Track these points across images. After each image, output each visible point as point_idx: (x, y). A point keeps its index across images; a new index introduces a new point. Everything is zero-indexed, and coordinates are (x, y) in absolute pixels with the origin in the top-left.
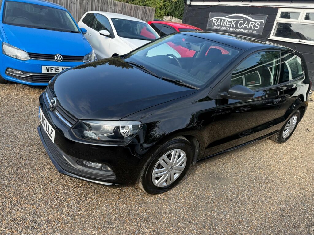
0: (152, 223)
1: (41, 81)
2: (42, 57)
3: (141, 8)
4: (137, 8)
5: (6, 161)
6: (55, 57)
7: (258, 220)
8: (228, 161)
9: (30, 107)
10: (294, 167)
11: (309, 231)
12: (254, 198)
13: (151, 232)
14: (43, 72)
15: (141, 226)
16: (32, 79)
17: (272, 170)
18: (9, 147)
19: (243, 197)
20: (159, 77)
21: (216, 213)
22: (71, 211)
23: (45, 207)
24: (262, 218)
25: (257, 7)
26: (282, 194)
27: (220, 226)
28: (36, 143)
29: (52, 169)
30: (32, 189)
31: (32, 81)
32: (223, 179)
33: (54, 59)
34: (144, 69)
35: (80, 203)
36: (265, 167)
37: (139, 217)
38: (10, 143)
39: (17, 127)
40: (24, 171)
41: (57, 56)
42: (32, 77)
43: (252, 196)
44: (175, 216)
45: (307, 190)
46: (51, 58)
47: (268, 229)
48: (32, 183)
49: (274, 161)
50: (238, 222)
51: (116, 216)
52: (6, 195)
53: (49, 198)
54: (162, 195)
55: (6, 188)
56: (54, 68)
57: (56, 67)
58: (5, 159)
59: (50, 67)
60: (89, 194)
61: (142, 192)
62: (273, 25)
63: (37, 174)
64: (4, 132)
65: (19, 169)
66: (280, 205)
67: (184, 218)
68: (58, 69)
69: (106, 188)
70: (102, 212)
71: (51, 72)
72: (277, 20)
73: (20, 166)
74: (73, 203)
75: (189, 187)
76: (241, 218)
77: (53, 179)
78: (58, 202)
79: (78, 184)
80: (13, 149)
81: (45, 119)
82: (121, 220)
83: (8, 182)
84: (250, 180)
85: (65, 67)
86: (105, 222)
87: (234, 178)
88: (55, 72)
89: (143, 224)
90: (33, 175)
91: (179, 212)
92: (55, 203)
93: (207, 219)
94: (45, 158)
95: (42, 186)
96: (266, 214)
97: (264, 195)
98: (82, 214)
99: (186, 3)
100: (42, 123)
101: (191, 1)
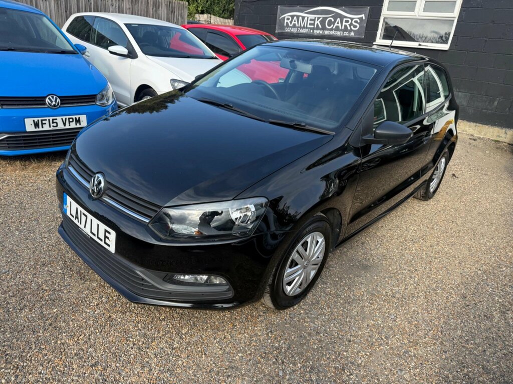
0: (298, 354)
1: (25, 147)
2: (22, 103)
3: (165, 3)
5: (13, 298)
6: (47, 100)
7: (439, 318)
8: (367, 239)
9: (16, 195)
10: (456, 232)
11: (505, 319)
12: (422, 286)
13: (302, 369)
14: (28, 130)
15: (283, 362)
16: (8, 144)
17: (429, 242)
18: (8, 274)
19: (407, 289)
20: (264, 119)
21: (380, 319)
22: (164, 362)
23: (118, 365)
24: (442, 314)
26: (455, 275)
27: (392, 337)
28: (56, 258)
29: (103, 298)
30: (82, 340)
31: (9, 147)
32: (370, 267)
33: (45, 104)
34: (233, 108)
35: (175, 346)
36: (419, 239)
37: (275, 349)
38: (7, 265)
39: (7, 235)
40: (55, 311)
41: (49, 99)
42: (7, 141)
43: (419, 285)
44: (326, 336)
45: (483, 262)
46: (39, 103)
47: (455, 329)
48: (78, 329)
49: (428, 228)
50: (415, 326)
51: (240, 355)
52: (39, 359)
53: (118, 349)
54: (295, 307)
55: (34, 348)
56: (48, 120)
57: (51, 118)
58: (9, 295)
59: (40, 119)
60: (182, 330)
61: (264, 309)
62: (379, 22)
63: (80, 312)
65: (44, 309)
66: (459, 290)
67: (340, 337)
68: (54, 121)
69: (207, 314)
70: (216, 354)
71: (42, 127)
72: (384, 13)
73: (44, 303)
74: (162, 349)
75: (329, 288)
76: (416, 321)
77: (112, 315)
78: (137, 351)
79: (158, 315)
80: (18, 276)
81: (84, 214)
82: (250, 360)
83: (34, 336)
84: (407, 262)
85: (67, 117)
86: (226, 369)
87: (384, 262)
88: (50, 127)
89: (285, 359)
90: (74, 315)
91: (329, 328)
92: (132, 356)
93: (371, 330)
94: (83, 281)
95: (97, 331)
96: (445, 307)
97: (432, 280)
98: (185, 364)
100: (78, 221)
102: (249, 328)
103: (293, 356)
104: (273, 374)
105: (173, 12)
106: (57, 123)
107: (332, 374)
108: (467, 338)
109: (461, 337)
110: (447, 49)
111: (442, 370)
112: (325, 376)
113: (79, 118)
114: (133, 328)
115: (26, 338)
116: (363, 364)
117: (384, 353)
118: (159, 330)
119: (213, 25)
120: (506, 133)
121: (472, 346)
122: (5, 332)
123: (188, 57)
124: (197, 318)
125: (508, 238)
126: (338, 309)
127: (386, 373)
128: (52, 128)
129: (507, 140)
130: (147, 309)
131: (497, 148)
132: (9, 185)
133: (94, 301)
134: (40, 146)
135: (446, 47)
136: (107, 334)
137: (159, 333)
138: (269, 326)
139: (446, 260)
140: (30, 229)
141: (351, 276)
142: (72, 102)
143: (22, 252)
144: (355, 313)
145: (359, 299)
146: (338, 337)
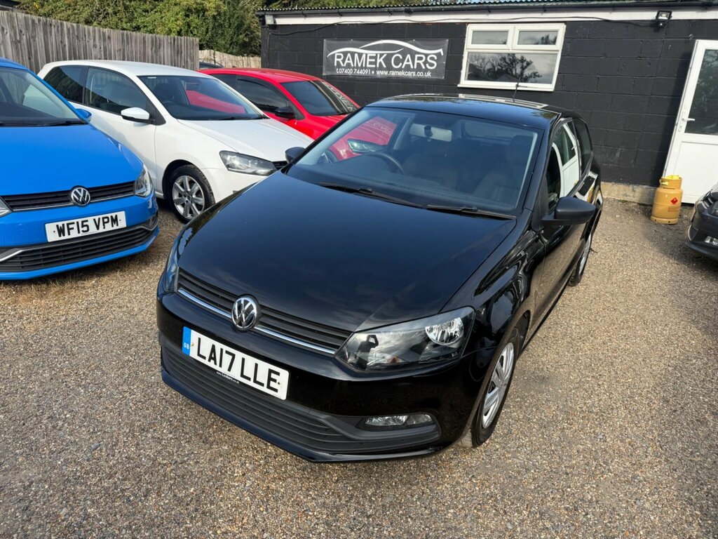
0: (517, 499)
1: (45, 264)
2: (39, 202)
3: (167, 40)
4: (158, 42)
5: (127, 482)
6: (73, 195)
9: (50, 335)
10: (623, 322)
12: (615, 395)
13: (530, 517)
14: (49, 241)
15: (505, 512)
16: (22, 263)
17: (599, 338)
18: (101, 449)
19: (601, 400)
20: (420, 206)
21: (588, 442)
24: (652, 426)
25: (423, 24)
26: (645, 376)
27: (611, 462)
28: (155, 419)
29: (247, 465)
31: (22, 267)
32: (548, 378)
33: (70, 201)
34: (373, 194)
36: (587, 335)
37: (488, 497)
38: (92, 437)
40: (192, 491)
41: (75, 193)
42: (21, 258)
43: (612, 393)
44: (538, 472)
45: (669, 356)
46: (61, 199)
47: (673, 441)
48: (235, 510)
49: (591, 321)
50: (630, 445)
51: (452, 511)
53: (300, 528)
54: (487, 442)
56: (76, 223)
57: (80, 221)
58: (118, 479)
59: (65, 223)
60: (367, 490)
61: (452, 450)
62: (462, 57)
63: (226, 488)
64: (49, 418)
65: (177, 491)
66: (657, 394)
67: (554, 470)
68: (85, 224)
69: (386, 466)
70: (422, 515)
71: (69, 234)
72: (469, 47)
73: (172, 482)
74: (354, 519)
75: (514, 412)
76: (628, 437)
77: (269, 485)
78: (326, 527)
79: (328, 476)
80: (116, 451)
81: (227, 352)
82: (466, 516)
83: (182, 529)
84: (586, 368)
85: (101, 217)
86: (444, 531)
87: (561, 370)
88: (79, 232)
89: (505, 507)
90: (220, 493)
91: (537, 461)
92: (322, 534)
93: (585, 457)
94: (208, 446)
95: (262, 509)
96: (652, 417)
97: (623, 385)
98: (392, 534)
99: (264, 22)
100: (215, 364)
101: (275, 16)
102: (445, 476)
103: (513, 503)
104: (500, 528)
105: (179, 52)
106: (87, 226)
107: (566, 517)
108: (690, 450)
109: (683, 450)
110: (552, 90)
111: (681, 492)
112: (560, 521)
113: (116, 216)
114: (304, 497)
115: (173, 534)
116: (594, 499)
117: (611, 483)
118: (339, 496)
120: (634, 191)
121: (699, 459)
122: (140, 530)
123: (233, 119)
124: (378, 473)
125: (683, 322)
126: (536, 436)
127: (624, 505)
128: (82, 234)
129: (636, 199)
130: (310, 470)
131: (626, 210)
132: (30, 322)
133: (236, 470)
134: (65, 260)
135: (550, 87)
136: (277, 511)
137: (340, 499)
138: (468, 470)
139: (628, 358)
140: (97, 382)
141: (532, 393)
142: (104, 194)
143: (104, 416)
144: (558, 439)
145: (554, 421)
146: (552, 471)
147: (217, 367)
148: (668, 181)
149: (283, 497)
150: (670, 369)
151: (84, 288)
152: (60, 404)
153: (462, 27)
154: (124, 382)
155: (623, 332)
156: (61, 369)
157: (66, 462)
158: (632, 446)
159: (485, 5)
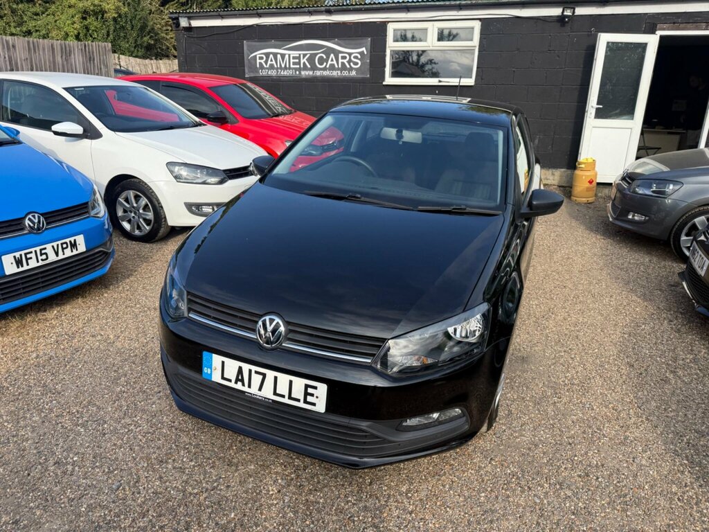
3: (78, 47)
5: (163, 518)
6: (27, 222)
7: (627, 394)
12: (588, 366)
13: (552, 488)
14: (7, 274)
15: (529, 488)
18: (124, 489)
19: (578, 372)
20: (411, 208)
21: (579, 412)
24: (627, 390)
25: (344, 24)
27: (603, 427)
33: (24, 229)
34: (363, 200)
35: (410, 510)
36: (548, 313)
37: (510, 477)
38: (110, 478)
39: (68, 436)
40: (232, 516)
41: (30, 219)
43: (585, 365)
44: (546, 446)
45: (621, 324)
46: (15, 228)
47: (648, 401)
49: (547, 299)
50: (613, 409)
51: (483, 495)
56: (34, 252)
57: (38, 249)
58: (153, 516)
59: (23, 253)
62: (385, 56)
65: (217, 518)
66: (622, 360)
68: (43, 252)
70: (458, 503)
71: (28, 264)
72: (391, 45)
73: (210, 510)
74: (398, 517)
76: (610, 403)
77: (307, 497)
79: (361, 480)
80: (140, 488)
81: (257, 373)
82: (497, 497)
84: (556, 344)
85: (59, 242)
86: (482, 515)
87: (536, 348)
88: (38, 262)
89: (528, 483)
90: (262, 514)
91: (542, 437)
93: (580, 427)
94: (234, 468)
96: (624, 382)
97: (592, 356)
98: (437, 525)
99: (178, 25)
100: (243, 385)
101: (190, 18)
102: (468, 464)
103: (533, 479)
104: (529, 503)
105: (91, 59)
106: (46, 254)
107: (581, 483)
108: (663, 407)
109: (658, 408)
110: (473, 84)
111: (667, 446)
112: (577, 488)
113: (75, 240)
114: (345, 504)
116: (599, 463)
117: (609, 446)
118: (377, 498)
119: (159, 75)
120: (553, 174)
121: (672, 414)
123: (171, 128)
125: (624, 293)
126: (533, 413)
127: (625, 465)
128: (41, 263)
129: (556, 182)
130: (341, 477)
133: (270, 488)
134: (24, 293)
135: (470, 82)
136: (323, 522)
137: (379, 501)
138: (486, 454)
139: (589, 331)
140: (95, 419)
141: (518, 373)
142: (59, 218)
143: (115, 453)
144: (553, 413)
145: (544, 396)
146: (556, 443)
147: (246, 389)
148: (584, 163)
149: (324, 507)
150: (626, 336)
151: (46, 320)
152: (62, 447)
153: (383, 26)
154: (125, 414)
155: (578, 307)
156: (51, 410)
157: (90, 508)
158: (616, 410)
159: (403, 4)
